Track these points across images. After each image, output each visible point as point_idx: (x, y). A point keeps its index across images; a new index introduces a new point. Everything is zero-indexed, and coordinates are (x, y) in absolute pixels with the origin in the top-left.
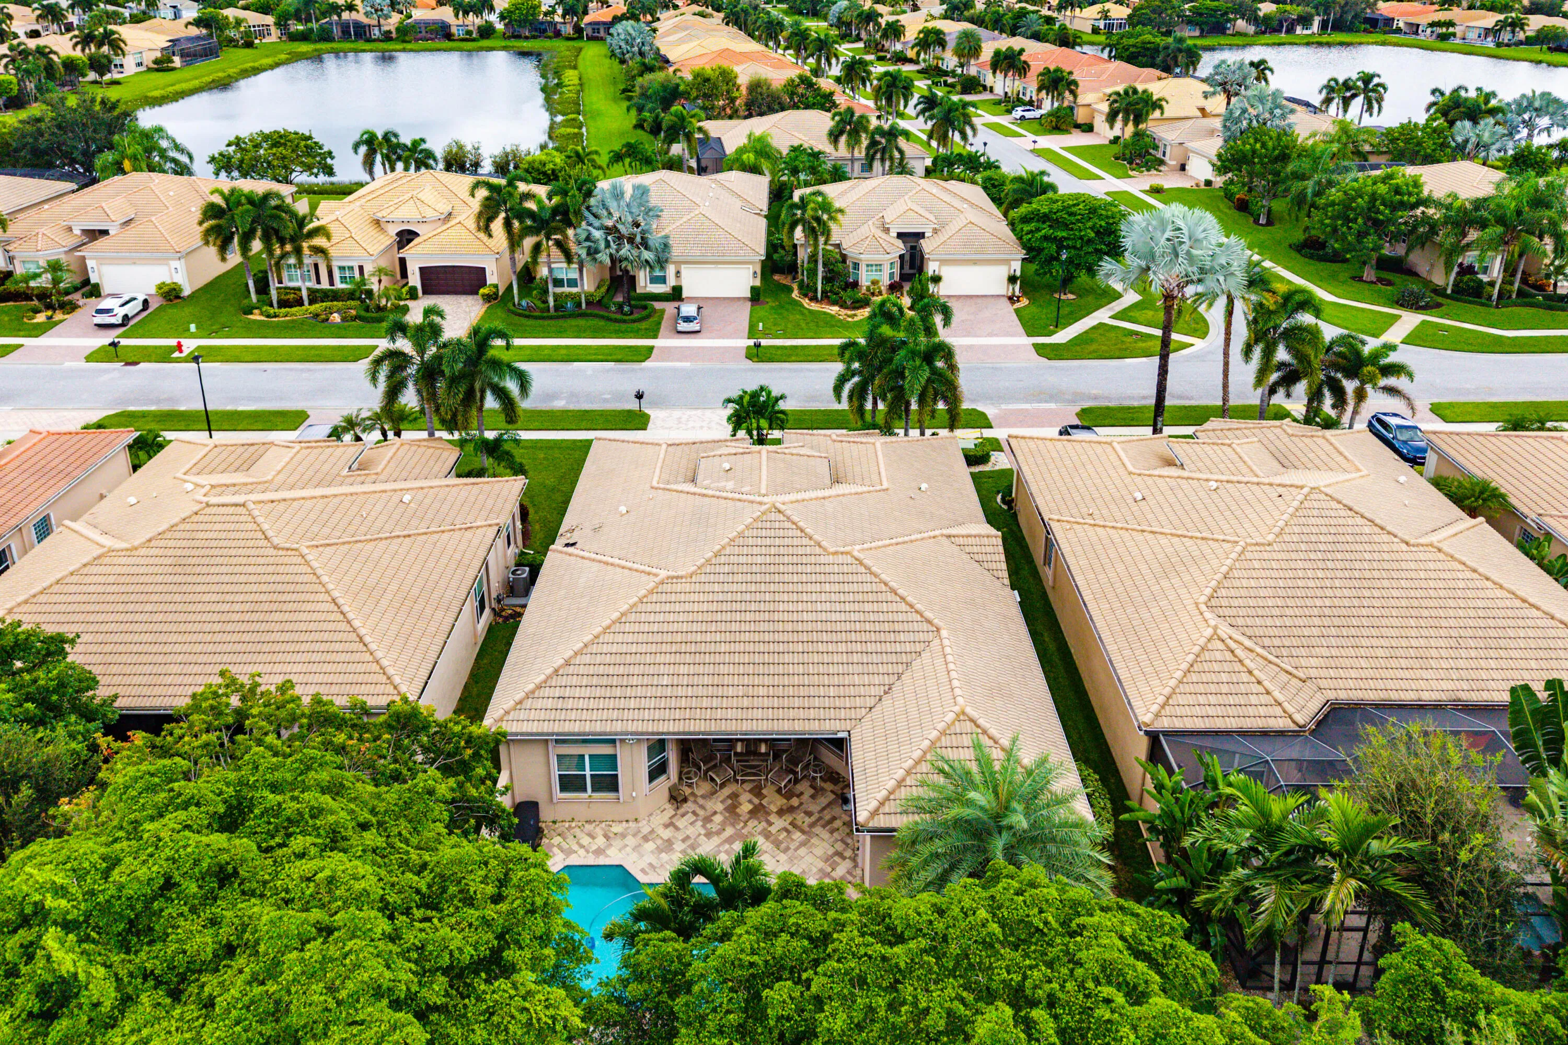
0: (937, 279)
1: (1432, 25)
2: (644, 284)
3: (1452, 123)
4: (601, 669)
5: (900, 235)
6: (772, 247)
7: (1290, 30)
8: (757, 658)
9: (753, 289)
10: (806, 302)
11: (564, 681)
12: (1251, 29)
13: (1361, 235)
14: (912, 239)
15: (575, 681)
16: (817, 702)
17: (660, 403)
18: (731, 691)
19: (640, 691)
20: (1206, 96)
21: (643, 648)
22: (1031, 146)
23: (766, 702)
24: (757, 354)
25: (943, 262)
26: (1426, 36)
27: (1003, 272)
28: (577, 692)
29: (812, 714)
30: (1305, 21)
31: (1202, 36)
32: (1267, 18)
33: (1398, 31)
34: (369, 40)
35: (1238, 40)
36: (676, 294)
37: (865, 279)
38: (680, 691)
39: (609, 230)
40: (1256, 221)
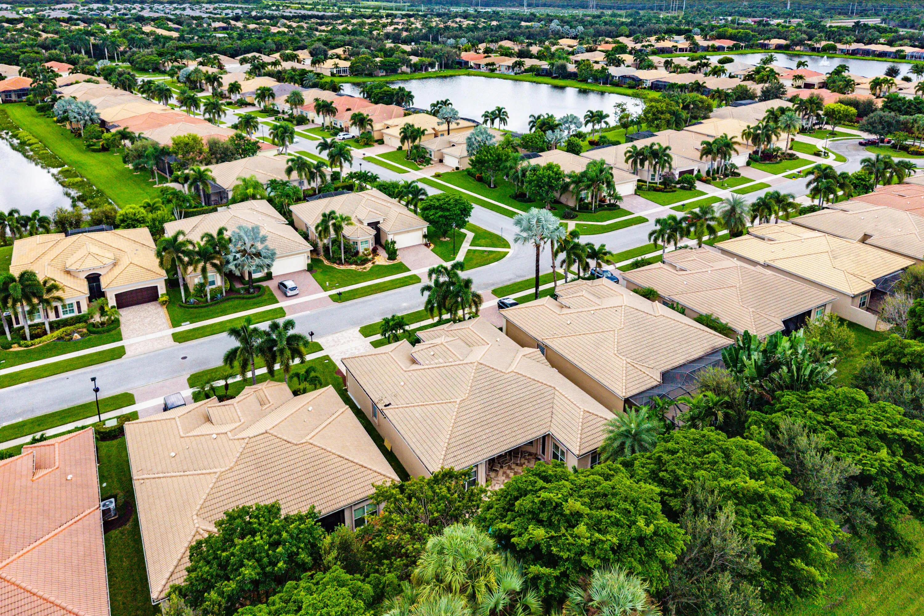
0: (394, 243)
1: (487, 65)
3: (544, 131)
4: (461, 442)
5: (369, 224)
7: (426, 70)
8: (508, 418)
9: (308, 265)
10: (336, 266)
11: (452, 450)
12: (408, 70)
13: (547, 193)
14: (374, 225)
15: (455, 449)
16: (534, 426)
17: (320, 335)
18: (507, 432)
19: (478, 444)
20: (439, 124)
21: (470, 429)
22: (363, 156)
23: (520, 432)
24: (338, 298)
25: (395, 234)
26: (483, 70)
28: (459, 452)
29: (535, 430)
30: (432, 65)
31: (387, 75)
32: (415, 65)
33: (471, 67)
35: (404, 77)
36: (269, 276)
38: (492, 439)
40: (490, 186)
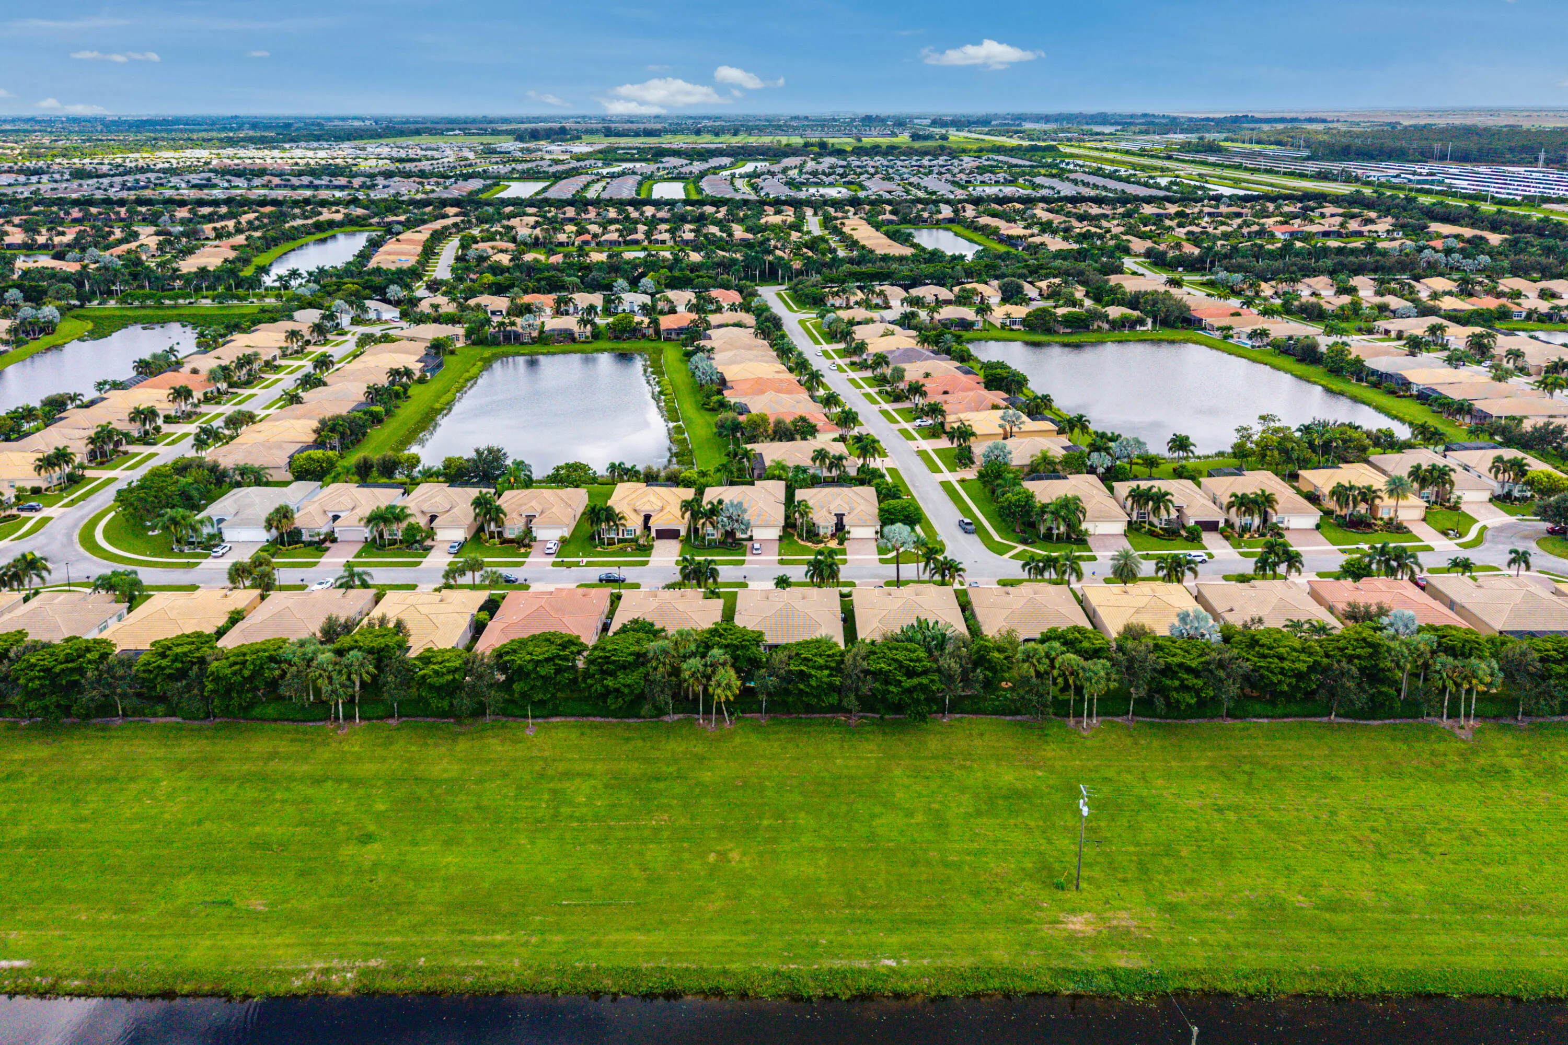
0: (848, 533)
1: (1219, 329)
2: (739, 535)
3: (1090, 452)
5: (835, 515)
6: (787, 517)
7: (1132, 328)
9: (780, 536)
10: (799, 541)
12: (1106, 327)
14: (840, 517)
17: (752, 579)
22: (918, 449)
24: (781, 562)
25: (851, 525)
26: (1217, 334)
27: (873, 530)
32: (1114, 321)
33: (1205, 328)
34: (522, 344)
35: (1093, 337)
36: (751, 538)
37: (822, 532)
39: (730, 518)
